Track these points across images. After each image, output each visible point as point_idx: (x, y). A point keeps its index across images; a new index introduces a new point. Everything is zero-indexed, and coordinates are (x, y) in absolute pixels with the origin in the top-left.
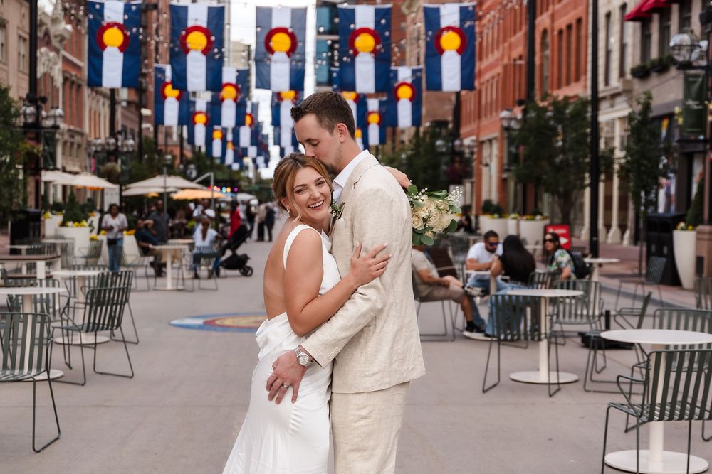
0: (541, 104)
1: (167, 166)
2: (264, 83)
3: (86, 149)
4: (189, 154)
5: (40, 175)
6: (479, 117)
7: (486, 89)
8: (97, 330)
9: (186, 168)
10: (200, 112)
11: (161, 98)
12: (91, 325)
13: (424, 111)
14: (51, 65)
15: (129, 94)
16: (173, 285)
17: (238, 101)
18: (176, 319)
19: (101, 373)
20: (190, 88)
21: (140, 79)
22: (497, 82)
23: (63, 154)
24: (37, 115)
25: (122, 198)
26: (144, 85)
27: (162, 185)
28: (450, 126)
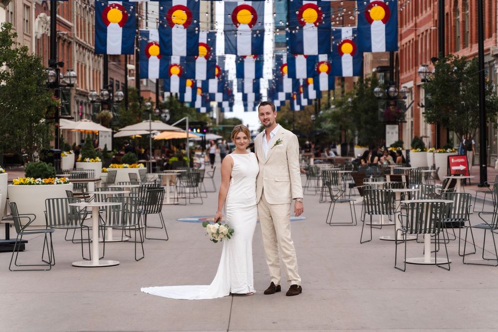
1: (148, 111)
5: (59, 123)
9: (161, 112)
10: (175, 65)
24: (57, 76)
25: (114, 139)
27: (148, 128)
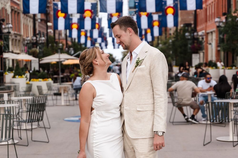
0: (234, 15)
1: (60, 49)
2: (104, 10)
3: (22, 42)
4: (70, 43)
5: (2, 55)
6: (206, 21)
7: (209, 8)
8: (33, 122)
9: (69, 49)
10: (75, 23)
11: (56, 17)
12: (30, 120)
13: (179, 19)
14: (5, 4)
15: (41, 16)
16: (64, 103)
17: (92, 17)
18: (67, 117)
19: (35, 141)
20: (70, 12)
21: (47, 9)
22: (214, 4)
23: (12, 45)
26: (48, 12)
27: (58, 58)
28: (193, 26)
